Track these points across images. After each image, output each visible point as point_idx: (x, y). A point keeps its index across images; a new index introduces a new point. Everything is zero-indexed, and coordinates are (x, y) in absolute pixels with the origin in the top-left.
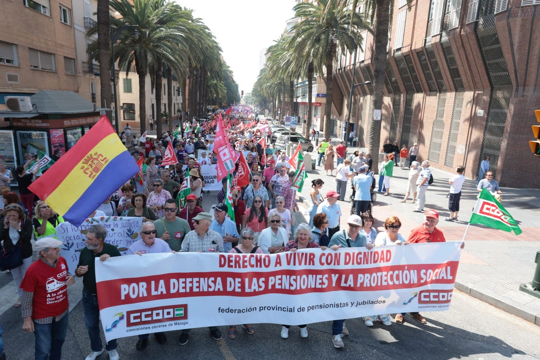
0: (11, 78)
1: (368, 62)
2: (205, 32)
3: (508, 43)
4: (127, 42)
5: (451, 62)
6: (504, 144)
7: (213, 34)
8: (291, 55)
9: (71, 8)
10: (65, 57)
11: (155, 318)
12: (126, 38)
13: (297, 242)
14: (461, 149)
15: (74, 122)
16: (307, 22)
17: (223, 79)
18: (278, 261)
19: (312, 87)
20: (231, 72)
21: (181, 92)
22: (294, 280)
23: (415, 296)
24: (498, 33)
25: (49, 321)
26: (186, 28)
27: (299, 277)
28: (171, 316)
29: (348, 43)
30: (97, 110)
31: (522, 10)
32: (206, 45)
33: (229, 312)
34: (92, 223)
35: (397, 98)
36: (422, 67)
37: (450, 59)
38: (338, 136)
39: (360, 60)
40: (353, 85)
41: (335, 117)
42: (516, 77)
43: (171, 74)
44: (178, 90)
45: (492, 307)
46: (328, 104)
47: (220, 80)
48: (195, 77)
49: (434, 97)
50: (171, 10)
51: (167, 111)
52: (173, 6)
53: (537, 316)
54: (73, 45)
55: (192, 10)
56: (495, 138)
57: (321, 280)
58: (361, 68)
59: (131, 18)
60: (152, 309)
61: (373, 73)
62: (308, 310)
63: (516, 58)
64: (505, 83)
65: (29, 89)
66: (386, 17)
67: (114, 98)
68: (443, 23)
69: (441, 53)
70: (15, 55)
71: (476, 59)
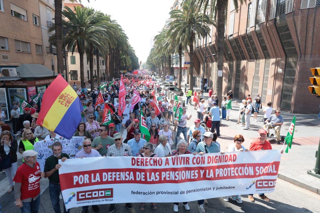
0: (4, 57)
1: (214, 43)
2: (118, 28)
3: (294, 30)
4: (72, 35)
5: (262, 42)
6: (295, 89)
7: (123, 29)
8: (169, 40)
9: (39, 16)
10: (36, 44)
11: (94, 196)
12: (72, 32)
13: (178, 151)
14: (270, 92)
15: (42, 82)
16: (177, 21)
17: (129, 55)
18: (167, 162)
19: (181, 58)
20: (134, 51)
21: (104, 63)
22: (177, 174)
23: (254, 184)
24: (288, 24)
25: (29, 201)
26: (107, 26)
27: (180, 172)
28: (103, 195)
29: (202, 32)
30: (55, 75)
31: (301, 11)
32: (119, 36)
33: (138, 194)
34: (55, 141)
35: (231, 63)
36: (245, 45)
37: (261, 40)
38: (198, 86)
39: (209, 42)
40: (205, 56)
41: (195, 75)
42: (300, 49)
43: (99, 53)
44: (103, 62)
45: (292, 184)
46: (191, 68)
47: (128, 56)
48: (113, 54)
49: (253, 62)
50: (98, 15)
51: (97, 74)
52: (99, 13)
53: (318, 189)
54: (41, 37)
55: (110, 16)
56: (289, 85)
57: (194, 174)
58: (209, 47)
59: (75, 21)
60: (92, 191)
61: (217, 49)
62: (187, 193)
63: (299, 39)
64: (294, 53)
65: (15, 64)
66: (223, 17)
67: (65, 67)
68: (256, 20)
69: (256, 37)
70: (7, 44)
71: (276, 40)
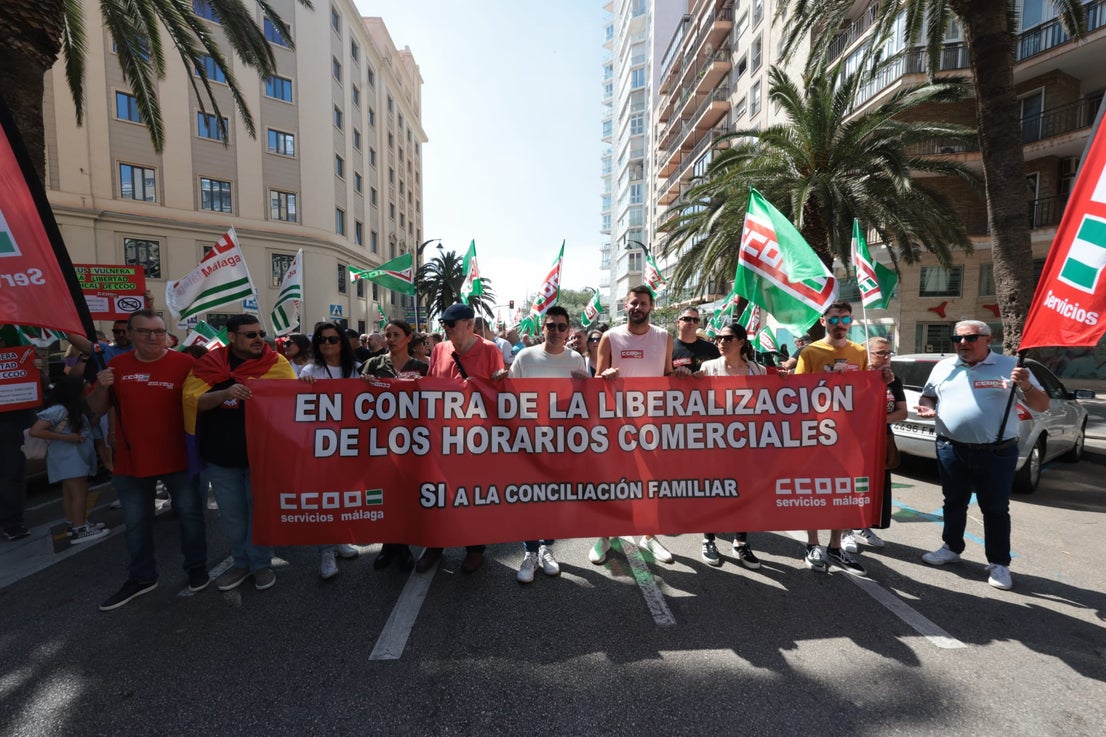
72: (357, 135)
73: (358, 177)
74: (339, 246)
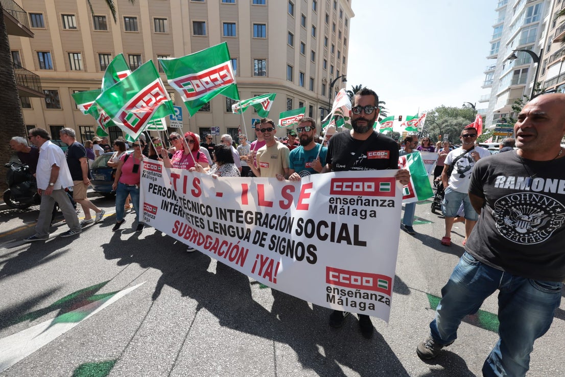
72: (304, 18)
73: (303, 45)
74: (289, 88)
